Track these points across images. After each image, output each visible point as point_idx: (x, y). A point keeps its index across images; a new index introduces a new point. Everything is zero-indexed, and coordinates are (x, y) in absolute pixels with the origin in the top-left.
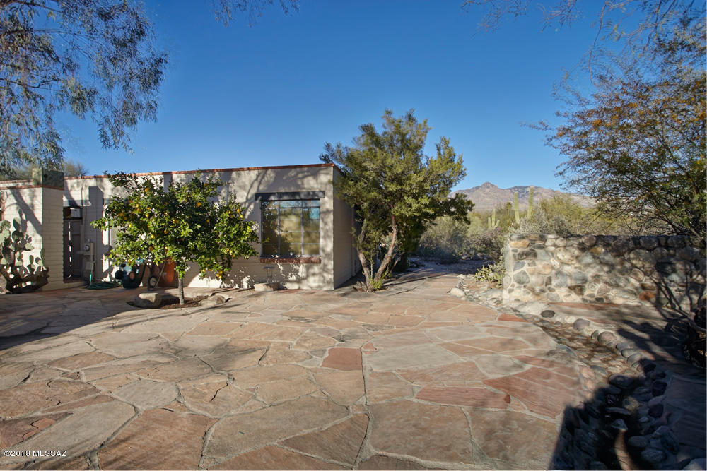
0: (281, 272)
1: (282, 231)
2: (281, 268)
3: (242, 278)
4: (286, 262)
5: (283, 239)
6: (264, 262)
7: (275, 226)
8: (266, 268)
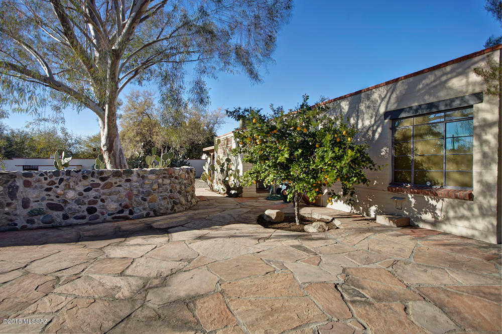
0: (413, 205)
1: (416, 155)
2: (413, 201)
3: (370, 206)
4: (418, 193)
5: (417, 165)
6: (392, 191)
7: (408, 150)
8: (394, 198)
